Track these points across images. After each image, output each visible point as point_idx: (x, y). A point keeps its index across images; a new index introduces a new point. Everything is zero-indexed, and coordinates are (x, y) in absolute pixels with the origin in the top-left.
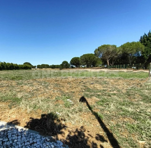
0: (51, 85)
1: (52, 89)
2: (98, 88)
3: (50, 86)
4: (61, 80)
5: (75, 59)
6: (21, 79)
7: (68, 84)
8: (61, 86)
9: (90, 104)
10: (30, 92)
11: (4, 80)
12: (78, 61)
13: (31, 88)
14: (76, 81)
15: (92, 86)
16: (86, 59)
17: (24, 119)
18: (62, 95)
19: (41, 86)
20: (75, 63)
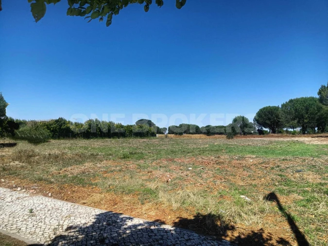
0: (209, 172)
1: (212, 179)
2: (310, 180)
3: (206, 173)
4: (230, 162)
5: (269, 112)
6: (142, 158)
7: (244, 170)
8: (228, 173)
9: (283, 204)
10: (167, 182)
11: (106, 160)
12: (277, 116)
13: (168, 174)
14: (263, 165)
15: (297, 175)
16: (296, 110)
17: (170, 217)
18: (230, 189)
19: (188, 172)
20: (268, 122)
